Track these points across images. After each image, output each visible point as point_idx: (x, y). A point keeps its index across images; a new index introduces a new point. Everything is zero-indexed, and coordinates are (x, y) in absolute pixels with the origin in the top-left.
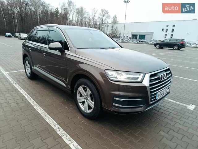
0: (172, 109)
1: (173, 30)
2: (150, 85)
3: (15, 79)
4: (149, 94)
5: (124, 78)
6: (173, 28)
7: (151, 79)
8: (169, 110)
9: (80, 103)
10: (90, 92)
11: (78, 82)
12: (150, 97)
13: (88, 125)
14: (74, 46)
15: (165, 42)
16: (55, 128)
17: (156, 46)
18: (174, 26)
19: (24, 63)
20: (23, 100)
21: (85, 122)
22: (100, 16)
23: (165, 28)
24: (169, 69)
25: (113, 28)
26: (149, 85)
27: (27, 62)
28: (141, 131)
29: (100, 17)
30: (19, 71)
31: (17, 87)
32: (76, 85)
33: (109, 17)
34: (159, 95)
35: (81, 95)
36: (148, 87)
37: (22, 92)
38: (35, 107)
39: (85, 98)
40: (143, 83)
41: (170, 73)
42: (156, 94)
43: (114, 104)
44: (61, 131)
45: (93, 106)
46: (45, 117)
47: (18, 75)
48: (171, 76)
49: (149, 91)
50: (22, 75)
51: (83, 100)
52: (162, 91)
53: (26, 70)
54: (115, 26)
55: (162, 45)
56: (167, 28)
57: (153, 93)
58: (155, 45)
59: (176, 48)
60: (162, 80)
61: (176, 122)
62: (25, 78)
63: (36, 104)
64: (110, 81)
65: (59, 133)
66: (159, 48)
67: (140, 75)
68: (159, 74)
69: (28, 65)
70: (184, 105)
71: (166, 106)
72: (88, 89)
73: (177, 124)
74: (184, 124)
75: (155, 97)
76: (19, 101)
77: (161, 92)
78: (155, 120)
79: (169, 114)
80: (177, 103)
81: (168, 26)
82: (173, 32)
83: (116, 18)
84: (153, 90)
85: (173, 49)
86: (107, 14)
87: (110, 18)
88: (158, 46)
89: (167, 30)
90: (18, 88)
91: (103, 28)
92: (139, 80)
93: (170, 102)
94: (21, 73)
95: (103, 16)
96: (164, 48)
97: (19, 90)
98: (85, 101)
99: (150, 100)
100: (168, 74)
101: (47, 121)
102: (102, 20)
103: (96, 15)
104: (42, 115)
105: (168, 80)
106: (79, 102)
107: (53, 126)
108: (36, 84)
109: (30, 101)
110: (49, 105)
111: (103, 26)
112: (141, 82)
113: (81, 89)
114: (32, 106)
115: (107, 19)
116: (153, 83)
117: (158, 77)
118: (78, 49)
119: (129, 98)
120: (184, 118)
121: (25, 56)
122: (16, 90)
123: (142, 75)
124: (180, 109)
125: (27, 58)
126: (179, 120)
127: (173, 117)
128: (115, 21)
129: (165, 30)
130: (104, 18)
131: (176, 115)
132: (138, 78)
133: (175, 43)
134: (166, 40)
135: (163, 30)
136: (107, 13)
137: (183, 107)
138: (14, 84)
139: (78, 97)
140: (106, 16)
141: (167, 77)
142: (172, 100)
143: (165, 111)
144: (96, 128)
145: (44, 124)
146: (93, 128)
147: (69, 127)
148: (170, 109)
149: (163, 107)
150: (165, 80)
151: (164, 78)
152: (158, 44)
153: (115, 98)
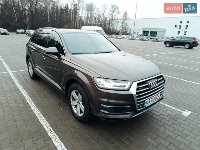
0: (166, 114)
1: (187, 26)
2: (137, 93)
3: (19, 79)
4: (136, 102)
5: (112, 86)
6: (187, 24)
7: (139, 87)
8: (162, 116)
9: (74, 106)
10: (81, 97)
11: (71, 87)
12: (137, 105)
13: (78, 128)
14: (69, 51)
15: (177, 39)
16: (47, 130)
17: (166, 45)
18: (188, 22)
19: (28, 64)
20: (22, 101)
21: (77, 125)
23: (178, 24)
24: (161, 76)
25: (123, 24)
26: (135, 93)
27: (30, 63)
28: (129, 137)
29: (110, 13)
30: (23, 70)
31: (19, 86)
32: (70, 89)
34: (148, 102)
35: (74, 99)
36: (134, 95)
37: (23, 93)
38: (32, 108)
39: (77, 102)
40: (130, 91)
41: (163, 79)
42: (144, 101)
43: (101, 110)
44: (52, 133)
45: (84, 111)
46: (39, 119)
47: (22, 75)
48: (164, 82)
49: (136, 99)
50: (26, 74)
51: (76, 104)
52: (152, 98)
53: (29, 70)
54: (125, 22)
55: (172, 43)
56: (181, 24)
57: (141, 101)
58: (165, 43)
59: (187, 46)
60: (151, 88)
61: (167, 129)
62: (28, 78)
63: (34, 105)
64: (98, 88)
65: (50, 135)
66: (169, 46)
67: (127, 83)
68: (149, 81)
69: (31, 65)
70: (179, 110)
71: (161, 112)
72: (79, 94)
73: (167, 130)
74: (174, 131)
75: (143, 104)
76: (18, 102)
77: (150, 99)
78: (146, 126)
79: (161, 120)
80: (173, 108)
81: (181, 22)
82: (186, 29)
83: (127, 14)
84: (141, 98)
85: (184, 47)
86: (117, 10)
87: (120, 14)
88: (168, 44)
89: (180, 26)
90: (20, 88)
91: (113, 24)
92: (126, 88)
93: (166, 107)
94: (25, 72)
95: (114, 12)
96: (174, 46)
97: (21, 90)
98: (77, 105)
99: (137, 107)
100: (160, 81)
101: (41, 122)
102: (112, 16)
103: (106, 11)
104: (38, 116)
105: (159, 87)
106: (72, 105)
107: (46, 128)
108: (38, 84)
109: (28, 102)
110: (46, 107)
111: (112, 23)
112: (128, 90)
113: (74, 93)
114: (30, 107)
115: (117, 15)
116: (140, 91)
117: (147, 85)
118: (73, 54)
119: (116, 105)
120: (176, 125)
121: (28, 57)
122: (17, 90)
123: (129, 83)
124: (174, 114)
125: (29, 59)
126: (170, 126)
127: (165, 123)
128: (125, 17)
129: (178, 27)
130: (114, 14)
131: (168, 121)
132: (125, 86)
133: (186, 41)
134: (177, 38)
135: (176, 26)
136: (118, 8)
137: (178, 113)
138: (17, 84)
139: (71, 101)
140: (116, 12)
141: (158, 84)
142: (169, 105)
143: (159, 116)
144: (85, 132)
145: (37, 125)
146: (83, 132)
147: (60, 130)
148: (164, 115)
149: (158, 112)
150: (155, 88)
151: (153, 86)
152: (168, 42)
153: (102, 105)
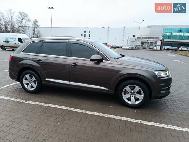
1: (90, 35)
5: (163, 75)
6: (90, 33)
9: (126, 99)
10: (139, 89)
16: (129, 120)
18: (90, 32)
21: (137, 111)
22: (18, 19)
23: (83, 33)
25: (35, 32)
33: (29, 20)
38: (89, 113)
40: (170, 76)
43: (161, 92)
44: (134, 120)
45: (142, 98)
46: (110, 117)
51: (129, 96)
54: (37, 30)
56: (85, 33)
65: (135, 122)
72: (137, 87)
81: (85, 32)
82: (90, 37)
83: (37, 22)
86: (26, 18)
87: (30, 22)
89: (85, 35)
91: (23, 31)
95: (23, 19)
102: (22, 23)
103: (13, 17)
104: (105, 116)
106: (124, 99)
107: (126, 120)
111: (23, 30)
112: (169, 76)
115: (27, 22)
128: (36, 25)
129: (83, 35)
130: (24, 21)
132: (166, 74)
135: (82, 35)
136: (27, 16)
139: (123, 95)
140: (25, 19)
153: (162, 88)
